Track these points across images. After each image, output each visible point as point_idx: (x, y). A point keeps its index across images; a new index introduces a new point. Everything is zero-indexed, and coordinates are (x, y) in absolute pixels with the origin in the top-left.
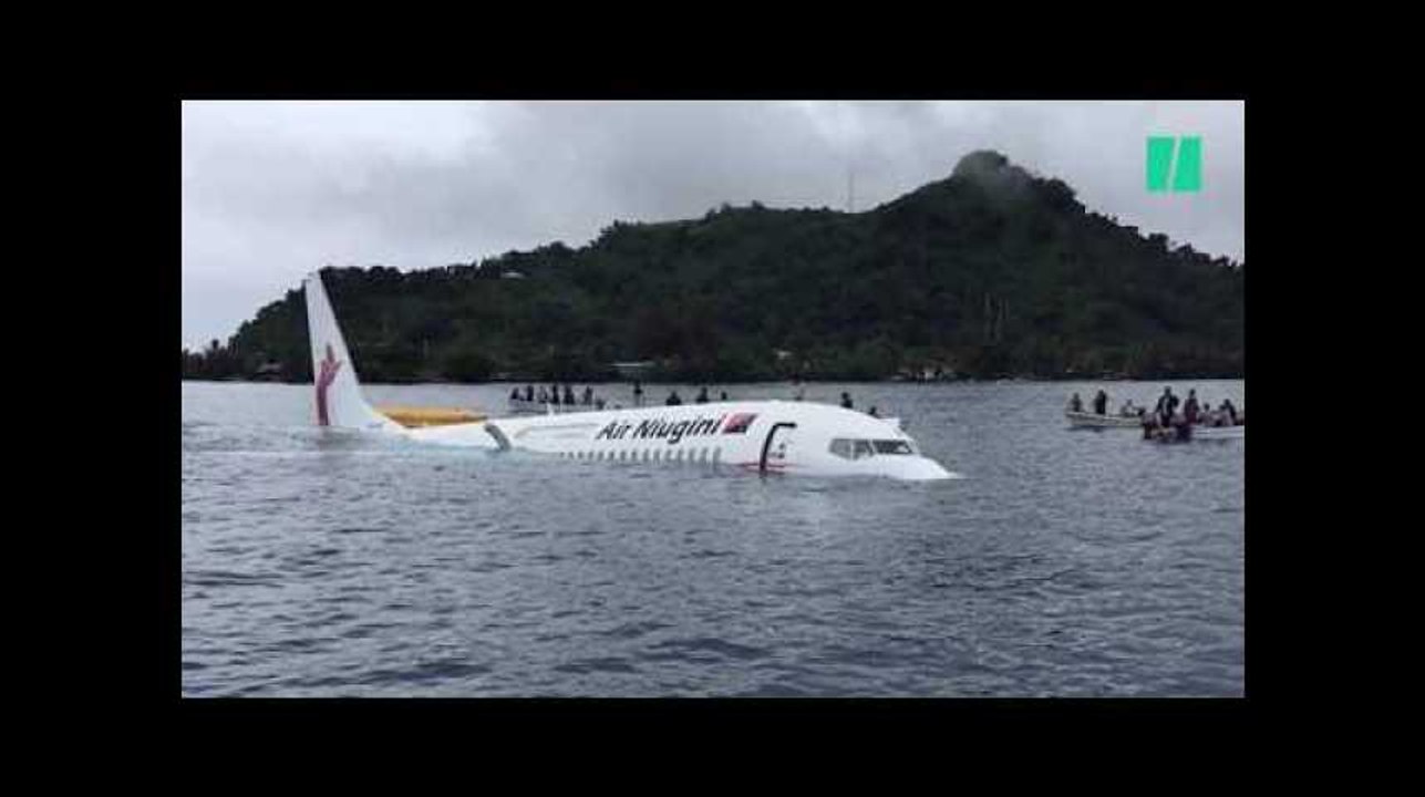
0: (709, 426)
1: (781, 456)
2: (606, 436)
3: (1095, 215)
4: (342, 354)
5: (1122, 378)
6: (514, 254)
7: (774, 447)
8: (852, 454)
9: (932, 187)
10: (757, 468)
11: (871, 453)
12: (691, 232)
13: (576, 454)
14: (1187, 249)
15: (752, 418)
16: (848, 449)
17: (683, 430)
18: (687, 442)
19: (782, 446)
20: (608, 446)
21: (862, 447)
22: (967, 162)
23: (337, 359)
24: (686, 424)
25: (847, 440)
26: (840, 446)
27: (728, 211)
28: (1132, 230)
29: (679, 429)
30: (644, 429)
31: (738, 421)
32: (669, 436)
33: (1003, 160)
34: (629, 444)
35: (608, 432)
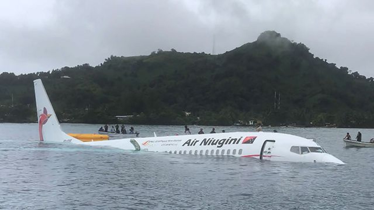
0: (236, 141)
1: (269, 152)
2: (187, 145)
3: (317, 58)
4: (51, 111)
5: (334, 127)
6: (66, 68)
7: (266, 149)
8: (300, 152)
9: (249, 45)
10: (259, 157)
11: (309, 152)
12: (144, 61)
13: (173, 152)
14: (356, 74)
15: (255, 138)
16: (298, 150)
17: (223, 142)
18: (225, 147)
19: (269, 149)
20: (188, 149)
21: (304, 150)
22: (263, 35)
23: (48, 113)
24: (225, 140)
25: (298, 147)
26: (294, 149)
27: (161, 53)
28: (333, 65)
29: (221, 142)
30: (205, 142)
31: (248, 139)
32: (217, 144)
33: (278, 35)
34: (198, 148)
35: (188, 143)
